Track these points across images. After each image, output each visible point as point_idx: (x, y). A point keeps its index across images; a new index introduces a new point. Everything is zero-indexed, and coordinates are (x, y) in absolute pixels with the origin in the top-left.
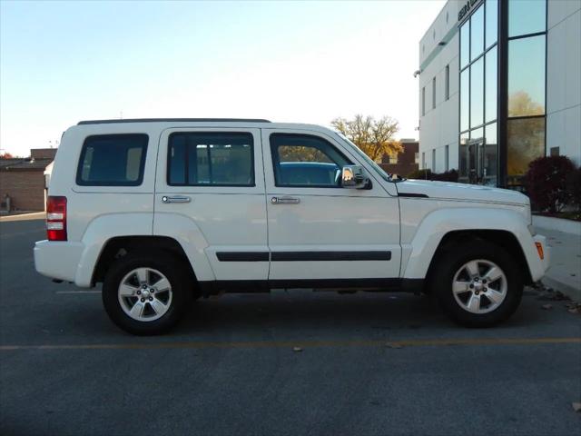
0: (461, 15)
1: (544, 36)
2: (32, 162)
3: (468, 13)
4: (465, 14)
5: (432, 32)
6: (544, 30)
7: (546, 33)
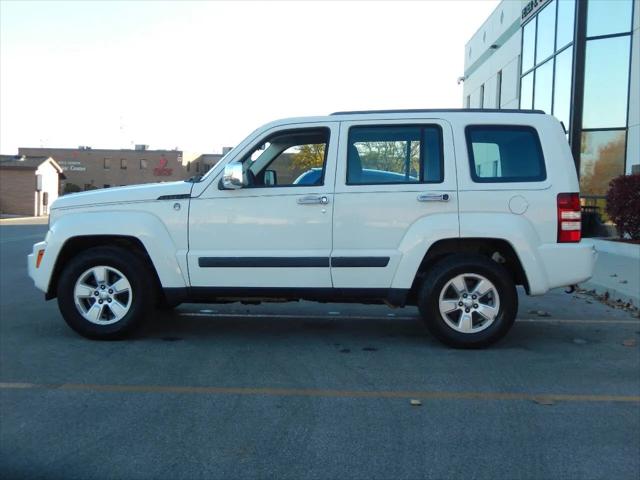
0: (525, 12)
1: (629, 37)
2: (22, 159)
3: (535, 9)
4: (530, 12)
5: (482, 34)
6: (629, 30)
7: (631, 34)
